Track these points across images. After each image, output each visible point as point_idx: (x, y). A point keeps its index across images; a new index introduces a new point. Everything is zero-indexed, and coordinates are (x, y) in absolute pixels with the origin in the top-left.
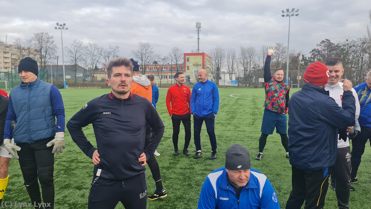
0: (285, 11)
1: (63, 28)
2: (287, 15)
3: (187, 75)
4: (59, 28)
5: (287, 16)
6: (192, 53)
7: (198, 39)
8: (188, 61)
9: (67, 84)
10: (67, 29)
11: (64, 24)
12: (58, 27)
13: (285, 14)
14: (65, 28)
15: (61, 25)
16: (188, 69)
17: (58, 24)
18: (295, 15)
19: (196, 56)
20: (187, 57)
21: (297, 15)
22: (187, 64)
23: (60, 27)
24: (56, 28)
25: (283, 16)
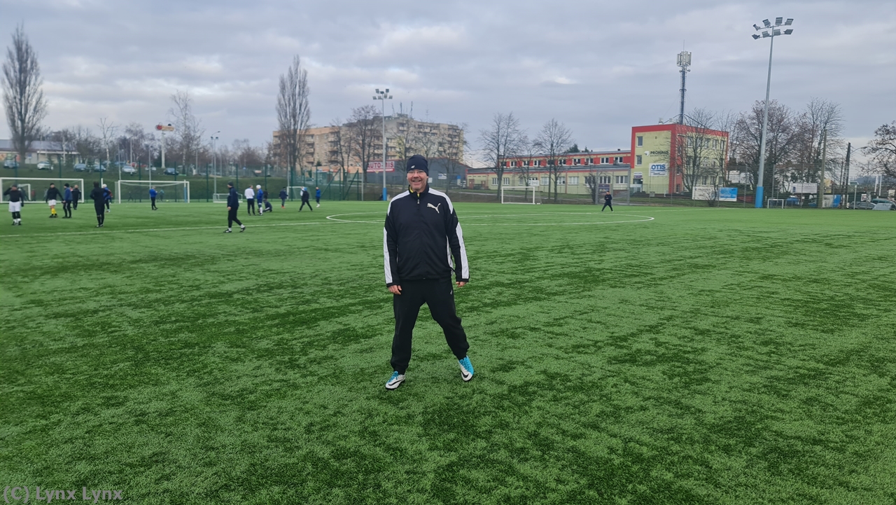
0: (762, 25)
1: (386, 97)
2: (766, 35)
3: (637, 176)
4: (380, 98)
5: (764, 37)
6: (660, 124)
7: (683, 90)
8: (640, 144)
9: (387, 193)
10: (391, 98)
11: (387, 91)
12: (377, 95)
13: (759, 33)
14: (388, 97)
15: (382, 93)
16: (640, 161)
17: (377, 91)
18: (782, 32)
19: (658, 132)
20: (638, 134)
21: (788, 32)
22: (639, 150)
23: (381, 95)
24: (375, 98)
25: (756, 37)
